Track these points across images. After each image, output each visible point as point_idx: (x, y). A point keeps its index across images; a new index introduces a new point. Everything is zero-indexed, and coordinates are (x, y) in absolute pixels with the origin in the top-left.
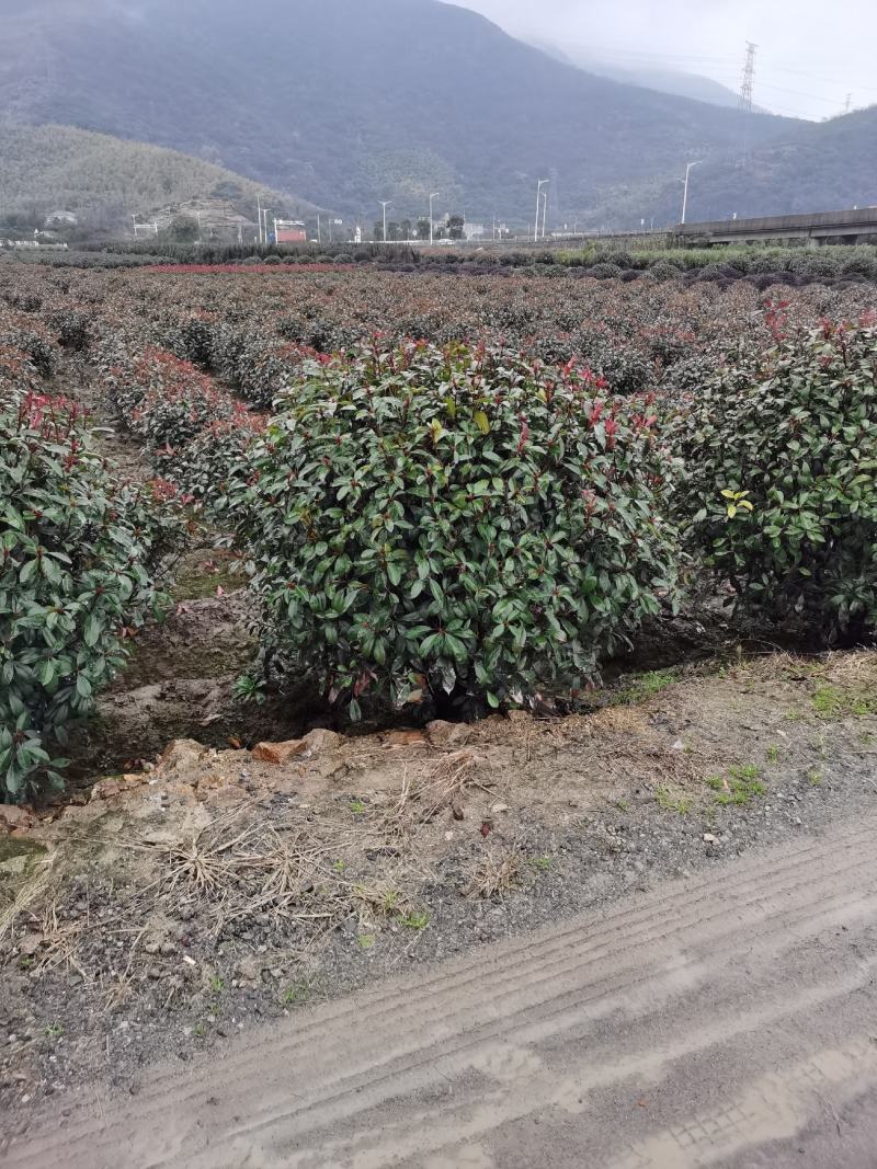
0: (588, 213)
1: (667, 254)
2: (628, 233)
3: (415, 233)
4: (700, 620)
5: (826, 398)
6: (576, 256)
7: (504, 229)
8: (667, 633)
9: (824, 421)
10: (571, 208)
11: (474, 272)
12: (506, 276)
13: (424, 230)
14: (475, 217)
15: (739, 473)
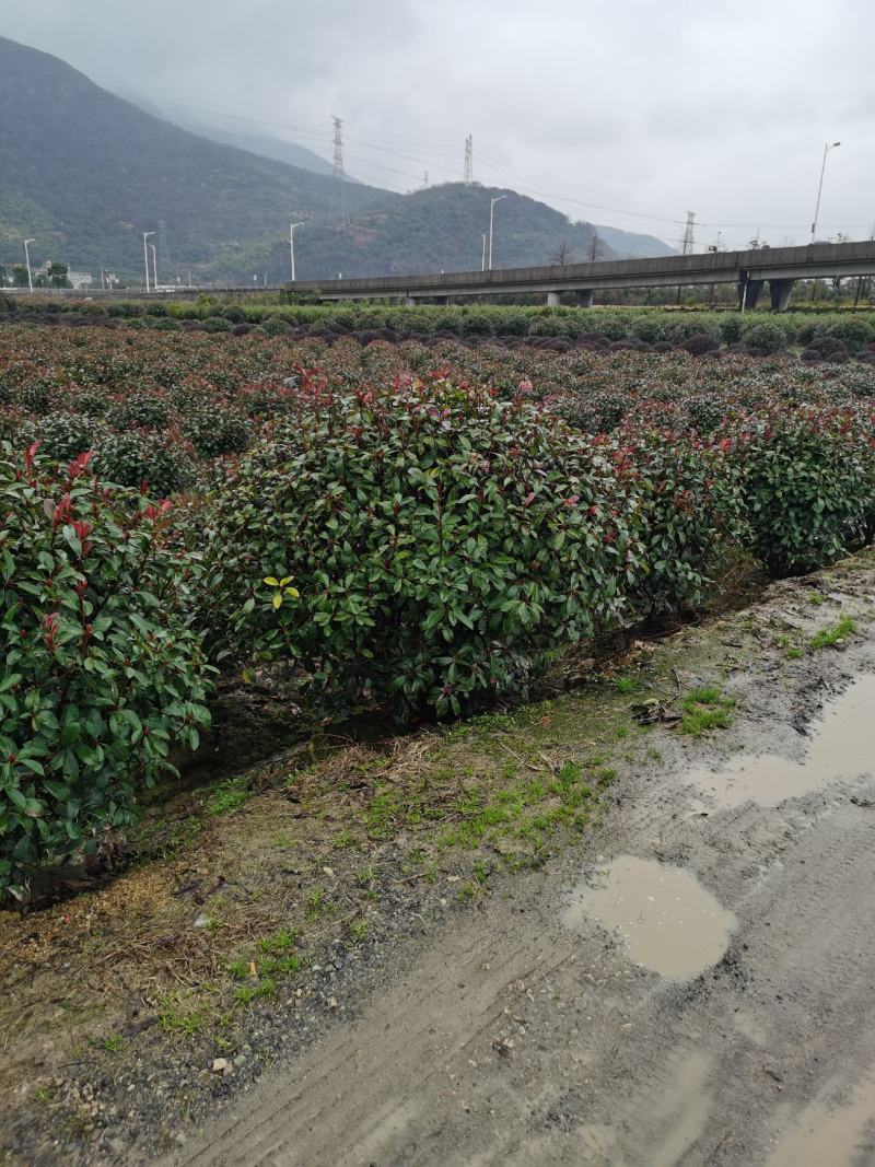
0: (202, 266)
1: (280, 309)
2: (242, 287)
3: (11, 280)
4: (294, 701)
5: (361, 471)
6: (191, 309)
7: (112, 278)
8: (259, 722)
9: (361, 496)
10: (183, 261)
11: (75, 323)
12: (113, 328)
13: (22, 278)
14: (79, 265)
15: (284, 555)
